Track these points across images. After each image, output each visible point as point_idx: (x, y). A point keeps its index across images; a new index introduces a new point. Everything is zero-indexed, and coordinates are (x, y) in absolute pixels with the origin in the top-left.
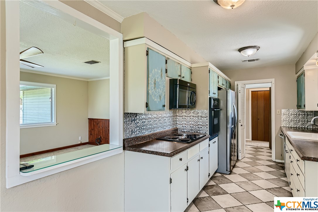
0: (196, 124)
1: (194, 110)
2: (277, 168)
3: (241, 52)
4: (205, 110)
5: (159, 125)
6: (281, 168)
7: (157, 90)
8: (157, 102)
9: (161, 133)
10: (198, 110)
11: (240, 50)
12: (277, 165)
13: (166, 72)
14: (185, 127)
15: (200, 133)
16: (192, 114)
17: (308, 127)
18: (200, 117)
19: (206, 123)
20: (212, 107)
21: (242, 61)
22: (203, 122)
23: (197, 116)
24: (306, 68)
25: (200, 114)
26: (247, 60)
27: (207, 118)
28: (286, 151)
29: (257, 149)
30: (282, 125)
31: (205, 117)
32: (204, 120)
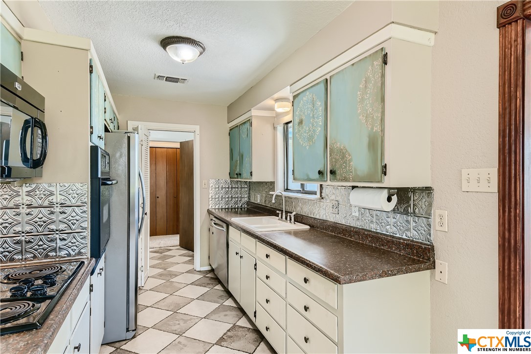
0: (40, 229)
1: (34, 186)
2: (208, 284)
3: (168, 48)
4: (78, 185)
6: (213, 282)
10: (50, 185)
11: (167, 41)
12: (205, 276)
15: (59, 257)
16: (25, 199)
17: (241, 206)
18: (56, 205)
19: (82, 225)
20: (99, 176)
21: (153, 76)
22: (72, 221)
23: (46, 203)
24: (254, 112)
25: (58, 195)
26: (166, 76)
27: (85, 209)
28: (237, 254)
29: (161, 252)
30: (211, 206)
31: (77, 204)
32: (75, 214)
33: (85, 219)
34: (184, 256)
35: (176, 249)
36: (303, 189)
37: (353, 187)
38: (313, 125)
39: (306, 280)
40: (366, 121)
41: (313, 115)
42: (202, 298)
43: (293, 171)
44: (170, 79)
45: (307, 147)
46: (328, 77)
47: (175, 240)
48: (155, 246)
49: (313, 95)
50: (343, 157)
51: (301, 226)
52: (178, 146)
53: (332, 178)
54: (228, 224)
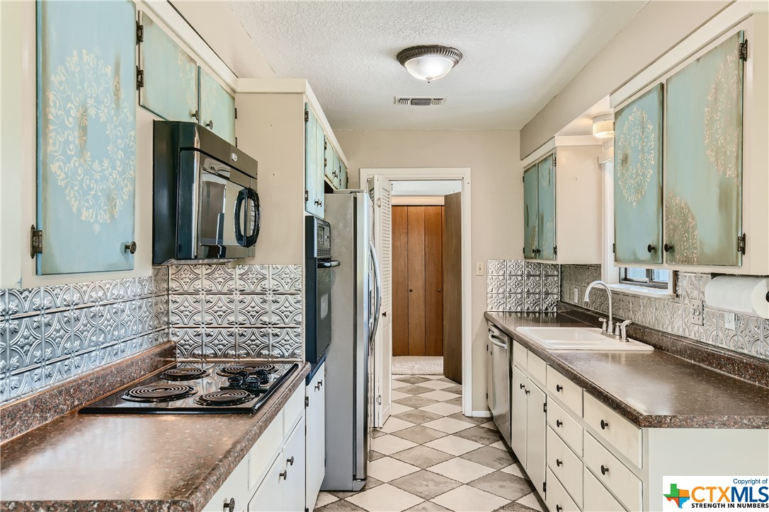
0: (253, 321)
1: (246, 268)
2: (484, 438)
3: (406, 64)
4: (292, 267)
5: (94, 338)
6: (491, 436)
7: (96, 166)
8: (97, 228)
9: (104, 377)
10: (263, 268)
11: (405, 55)
12: (478, 426)
13: (140, 85)
14: (208, 335)
15: (272, 356)
16: (237, 284)
17: (547, 309)
18: (269, 292)
19: (296, 318)
20: (316, 256)
21: (393, 100)
22: (285, 313)
23: (259, 289)
24: (560, 141)
25: (271, 279)
26: (411, 97)
27: (299, 298)
28: (522, 386)
29: (414, 382)
30: (490, 307)
31: (291, 291)
32: (288, 305)
33: (300, 311)
34: (449, 391)
35: (438, 380)
36: (651, 280)
37: (714, 275)
38: (642, 166)
39: (604, 425)
40: (716, 159)
41: (643, 148)
42: (468, 456)
43: (614, 245)
44: (416, 101)
45: (634, 204)
46: (663, 80)
47: (436, 365)
48: (405, 372)
49: (642, 112)
50: (685, 221)
51: (636, 345)
52: (441, 201)
53: (668, 258)
54: (511, 338)
